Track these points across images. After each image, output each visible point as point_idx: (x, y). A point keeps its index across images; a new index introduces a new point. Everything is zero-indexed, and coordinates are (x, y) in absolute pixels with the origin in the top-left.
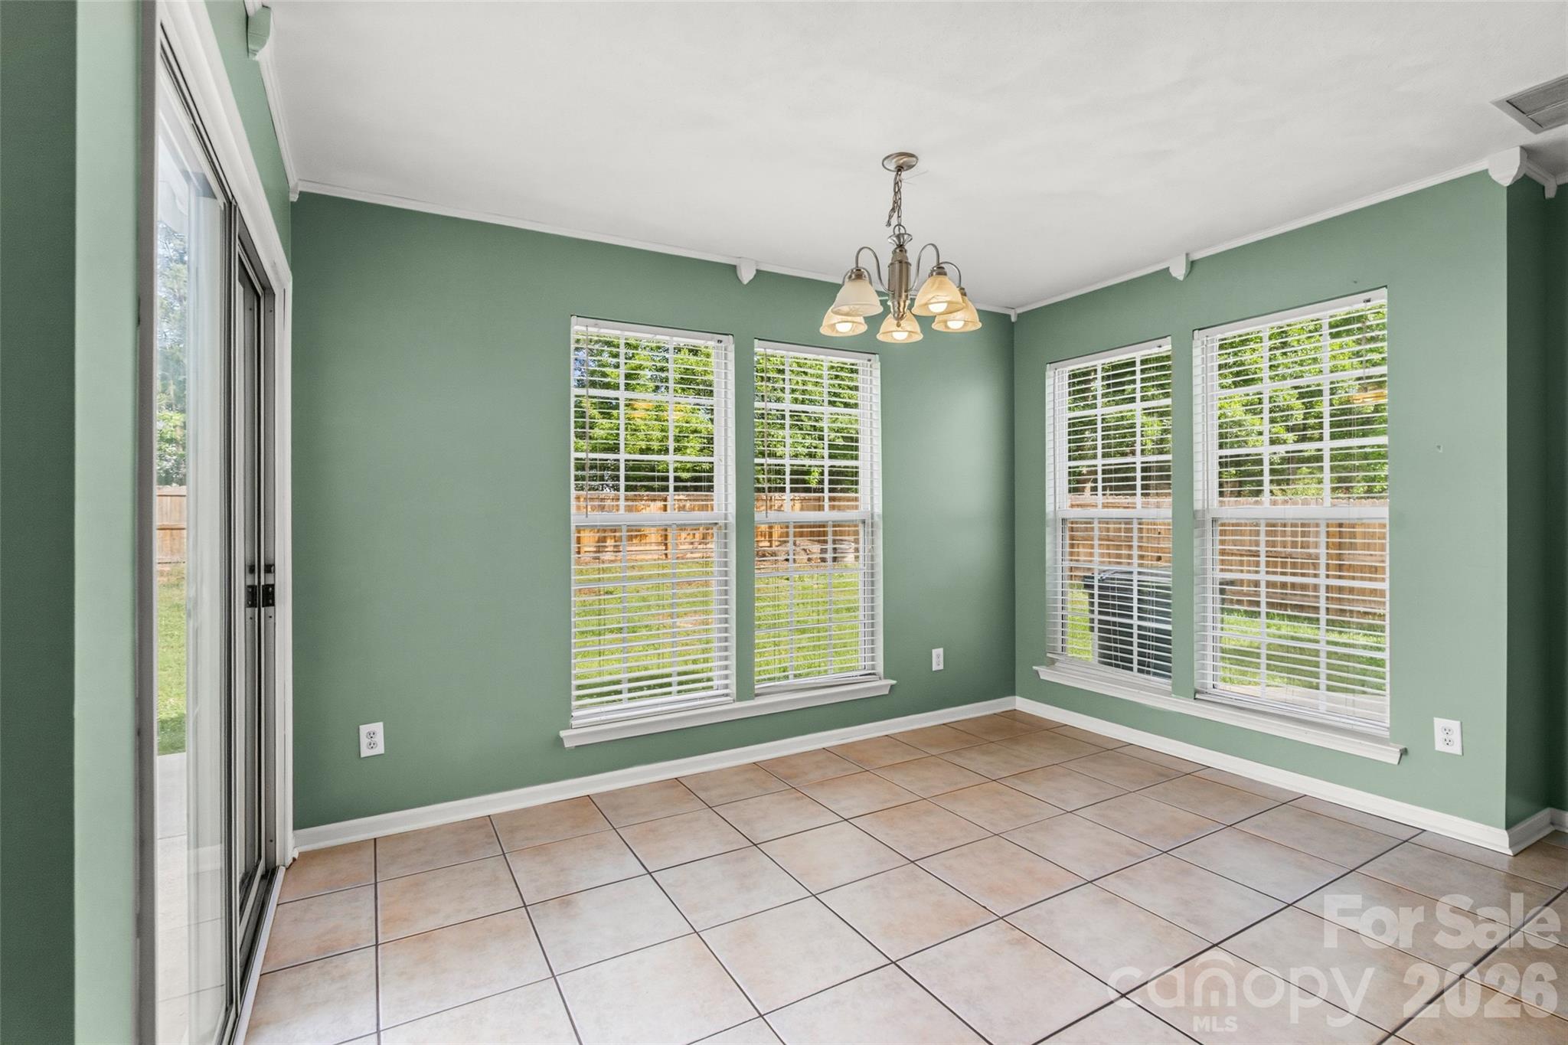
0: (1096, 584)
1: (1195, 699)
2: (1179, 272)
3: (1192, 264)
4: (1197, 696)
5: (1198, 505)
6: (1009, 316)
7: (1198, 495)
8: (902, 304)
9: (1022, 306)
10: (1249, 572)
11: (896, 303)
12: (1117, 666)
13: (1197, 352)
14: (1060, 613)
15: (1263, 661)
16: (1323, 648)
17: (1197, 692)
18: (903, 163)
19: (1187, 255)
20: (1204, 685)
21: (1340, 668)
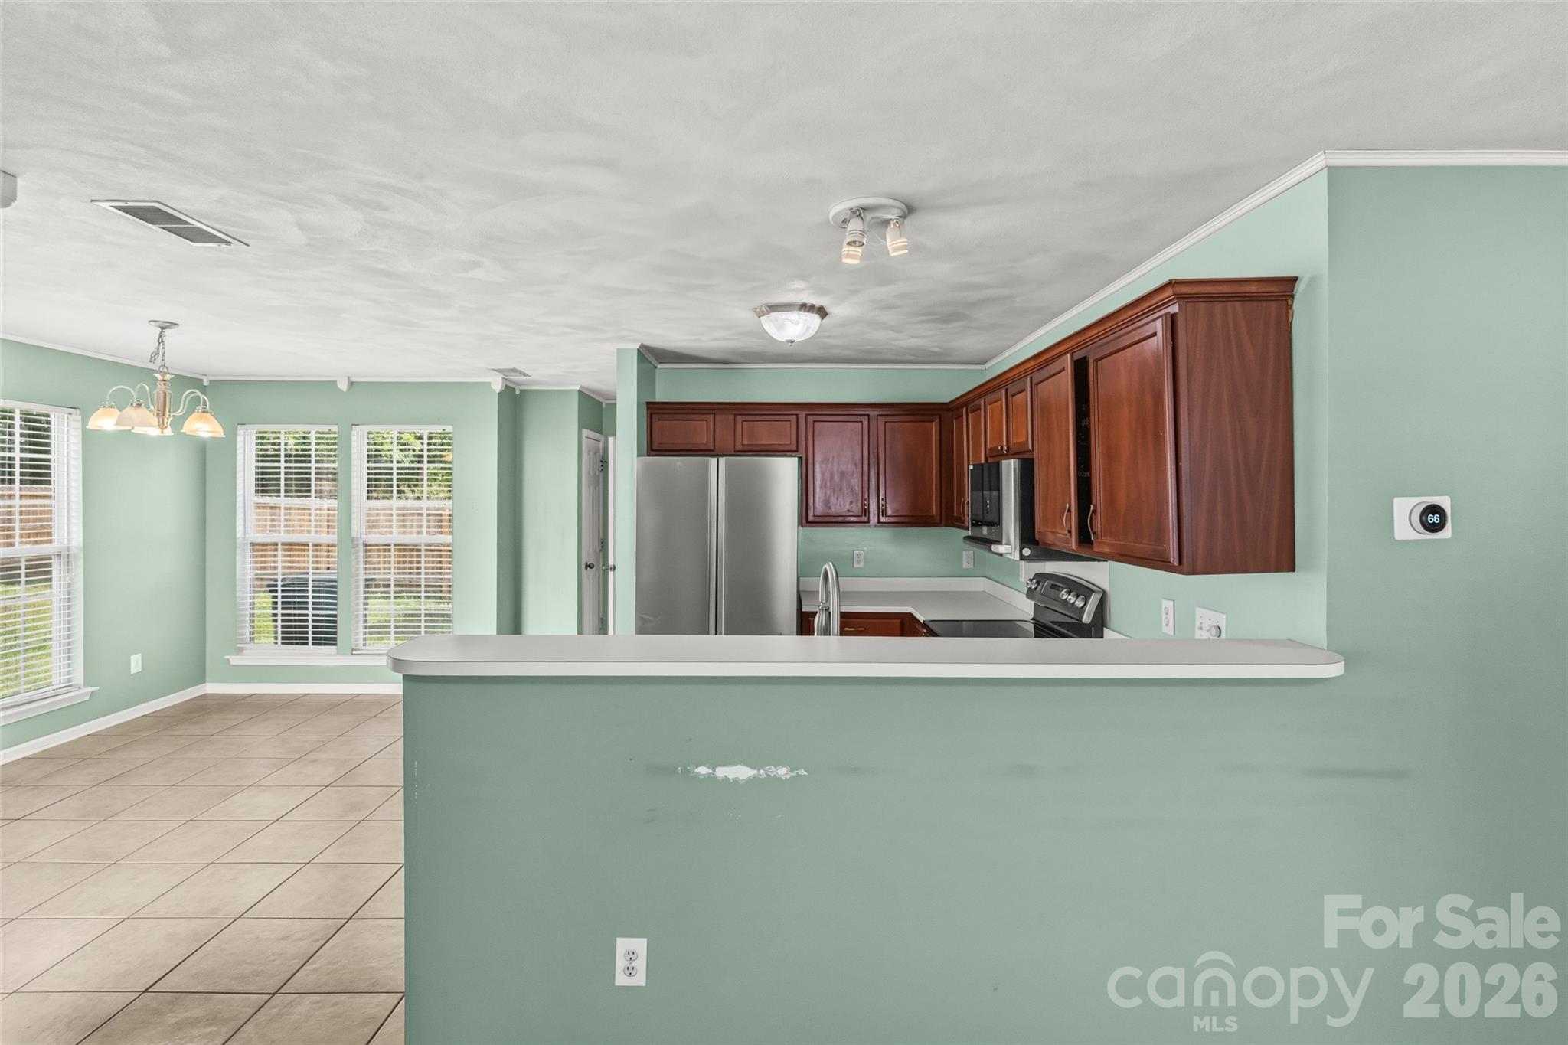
0: (279, 588)
1: (352, 654)
2: (343, 386)
3: (351, 384)
4: (354, 653)
5: (354, 534)
6: (202, 380)
7: (354, 528)
8: (166, 420)
9: (213, 375)
10: (384, 573)
11: (161, 420)
12: (297, 644)
13: (354, 438)
14: (249, 612)
15: (392, 630)
16: (423, 612)
17: (353, 650)
18: (165, 326)
19: (349, 378)
20: (357, 645)
21: (431, 621)
